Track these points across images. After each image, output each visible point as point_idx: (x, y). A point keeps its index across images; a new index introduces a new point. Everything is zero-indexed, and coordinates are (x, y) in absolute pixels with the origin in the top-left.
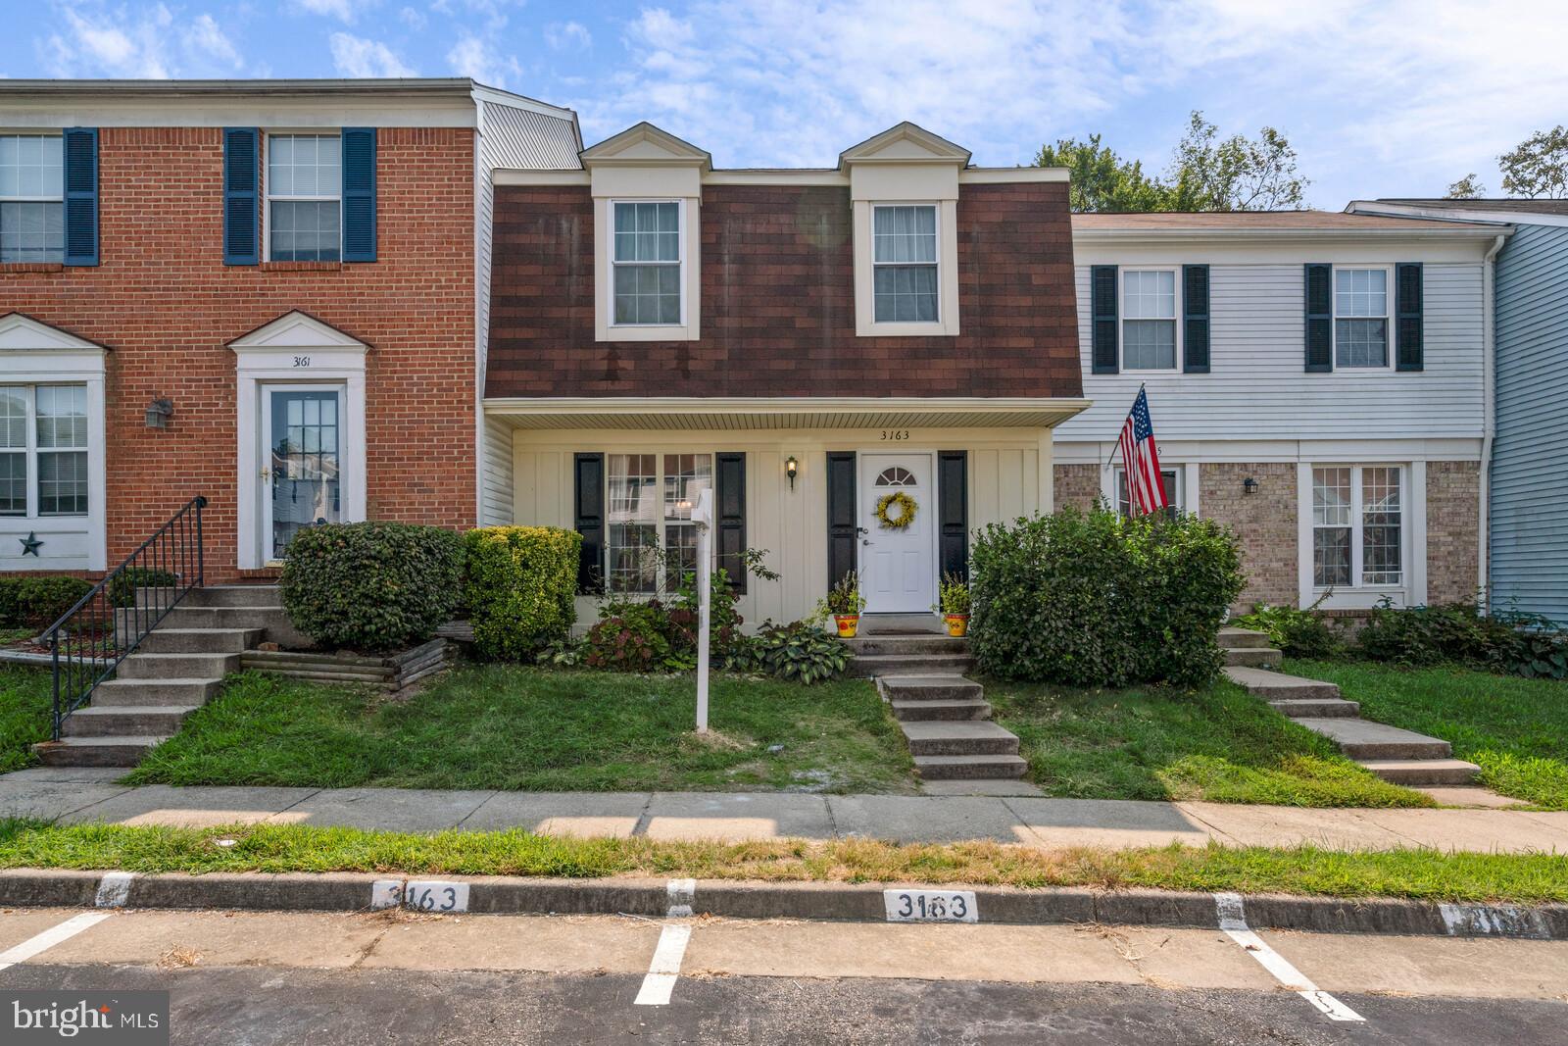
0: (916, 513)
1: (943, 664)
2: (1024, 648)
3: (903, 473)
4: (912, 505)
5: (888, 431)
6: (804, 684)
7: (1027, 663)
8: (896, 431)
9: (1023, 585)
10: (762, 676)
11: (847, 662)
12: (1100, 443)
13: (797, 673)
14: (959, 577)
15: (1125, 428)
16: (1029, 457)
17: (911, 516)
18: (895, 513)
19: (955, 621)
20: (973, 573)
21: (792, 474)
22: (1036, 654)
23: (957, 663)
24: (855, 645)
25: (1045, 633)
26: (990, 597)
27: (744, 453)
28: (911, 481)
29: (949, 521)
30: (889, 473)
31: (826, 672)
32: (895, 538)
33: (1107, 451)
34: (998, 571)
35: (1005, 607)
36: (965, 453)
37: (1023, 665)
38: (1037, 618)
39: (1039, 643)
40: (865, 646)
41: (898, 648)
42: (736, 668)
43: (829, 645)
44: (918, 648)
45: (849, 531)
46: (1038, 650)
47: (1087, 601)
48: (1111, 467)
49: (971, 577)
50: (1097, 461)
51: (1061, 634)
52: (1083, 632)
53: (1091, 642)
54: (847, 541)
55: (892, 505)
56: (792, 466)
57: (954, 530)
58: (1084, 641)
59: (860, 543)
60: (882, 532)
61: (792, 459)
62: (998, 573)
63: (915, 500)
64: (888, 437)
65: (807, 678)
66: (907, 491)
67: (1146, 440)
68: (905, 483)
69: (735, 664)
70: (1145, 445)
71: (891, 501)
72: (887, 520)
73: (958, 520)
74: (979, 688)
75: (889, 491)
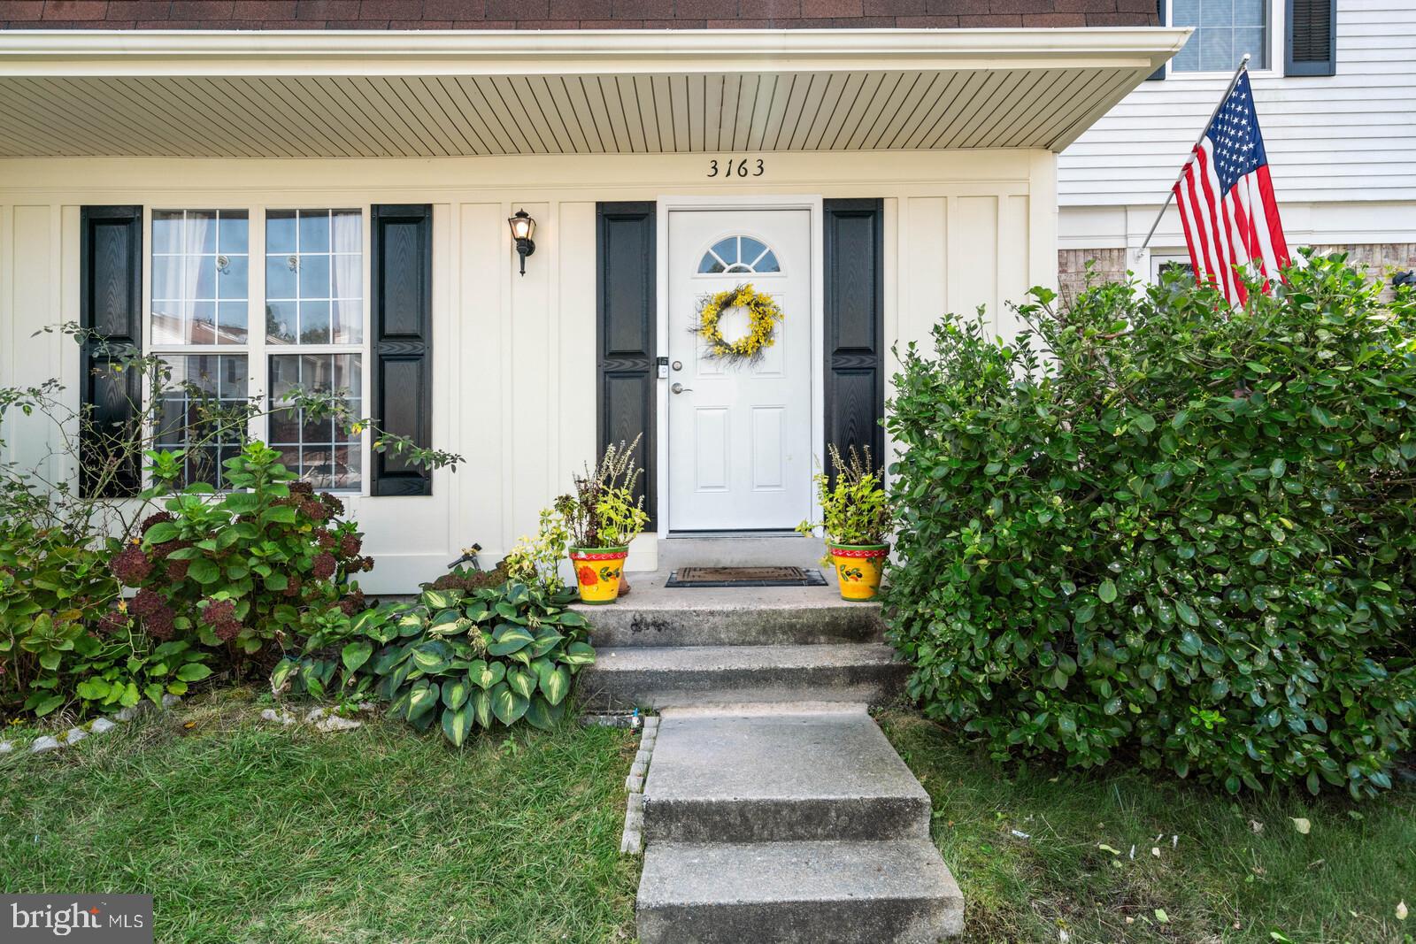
0: (778, 328)
1: (819, 679)
2: (1060, 681)
3: (752, 247)
4: (770, 310)
5: (723, 160)
6: (450, 745)
7: (1067, 725)
8: (738, 158)
9: (1057, 484)
10: (355, 716)
11: (575, 678)
12: (1125, 208)
13: (437, 711)
14: (862, 457)
15: (1188, 167)
16: (1011, 212)
17: (768, 334)
18: (736, 328)
19: (852, 564)
20: (896, 448)
21: (526, 247)
22: (1095, 697)
23: (855, 676)
24: (612, 622)
25: (1134, 640)
26: (955, 520)
27: (429, 207)
28: (771, 265)
29: (844, 344)
30: (726, 246)
31: (511, 711)
32: (735, 376)
33: (1140, 224)
34: (978, 440)
35: (999, 553)
36: (879, 202)
37: (1052, 729)
38: (1108, 592)
39: (1108, 666)
40: (637, 625)
41: (714, 628)
42: (297, 695)
43: (535, 632)
44: (764, 631)
45: (641, 364)
46: (1104, 688)
47: (1279, 537)
48: (1147, 253)
49: (891, 458)
50: (1119, 244)
51: (1191, 643)
52: (1259, 638)
53: (1284, 668)
54: (636, 383)
55: (728, 314)
56: (522, 229)
57: (854, 361)
58: (1262, 662)
59: (662, 389)
60: (709, 367)
61: (522, 215)
62: (974, 449)
63: (777, 301)
64: (723, 169)
65: (458, 728)
66: (760, 284)
67: (1253, 176)
68: (757, 269)
69: (295, 680)
70: (1249, 188)
71: (727, 303)
72: (720, 343)
73: (865, 342)
74: (917, 804)
75: (724, 284)
